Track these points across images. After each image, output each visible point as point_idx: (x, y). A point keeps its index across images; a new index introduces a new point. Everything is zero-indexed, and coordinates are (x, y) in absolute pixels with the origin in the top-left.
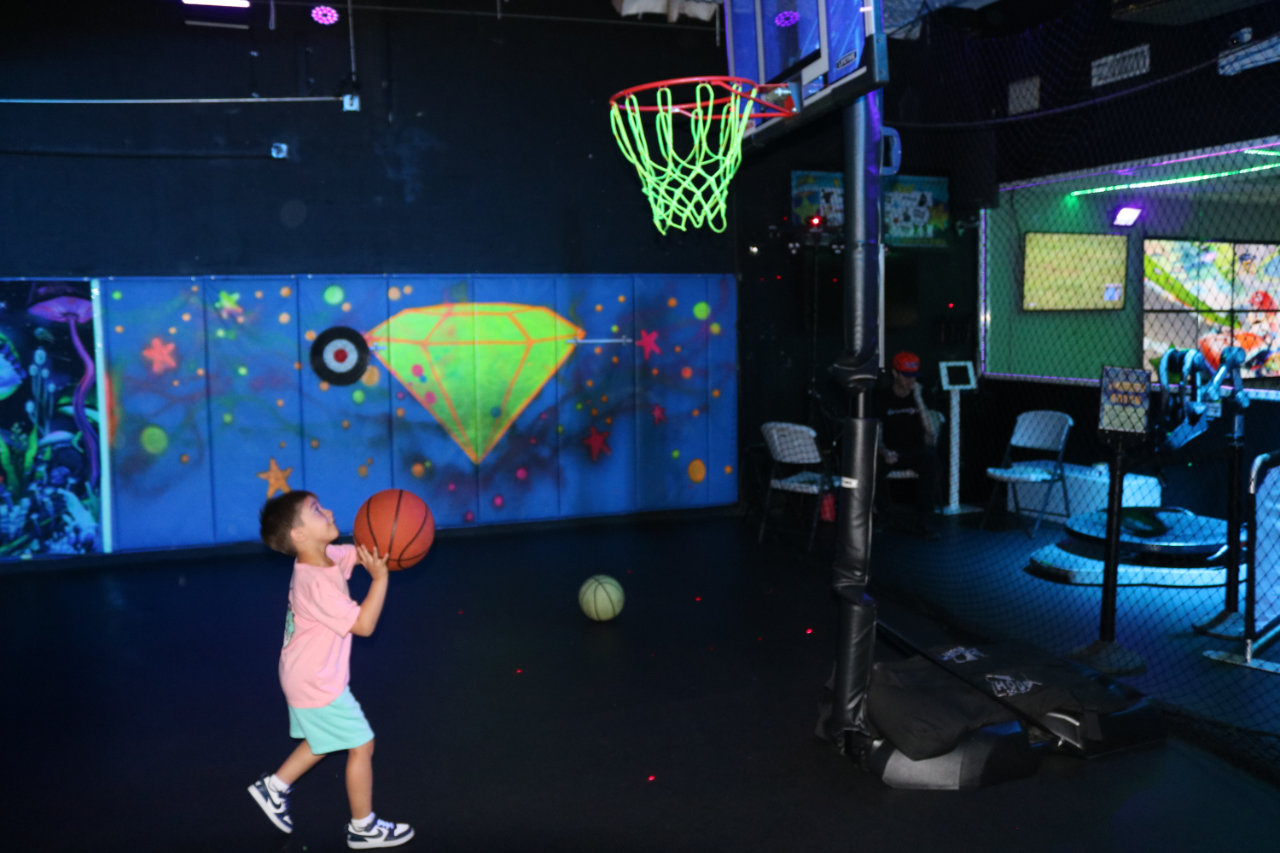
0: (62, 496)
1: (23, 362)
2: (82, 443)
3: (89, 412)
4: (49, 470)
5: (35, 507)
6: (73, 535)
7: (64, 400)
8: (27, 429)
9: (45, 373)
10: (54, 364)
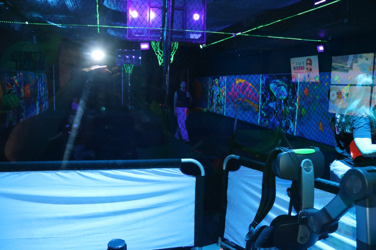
0: (290, 121)
1: (288, 92)
2: (294, 110)
3: (295, 103)
4: (289, 115)
5: (286, 122)
6: (290, 130)
7: (293, 100)
8: (287, 106)
9: (291, 94)
10: (292, 92)
